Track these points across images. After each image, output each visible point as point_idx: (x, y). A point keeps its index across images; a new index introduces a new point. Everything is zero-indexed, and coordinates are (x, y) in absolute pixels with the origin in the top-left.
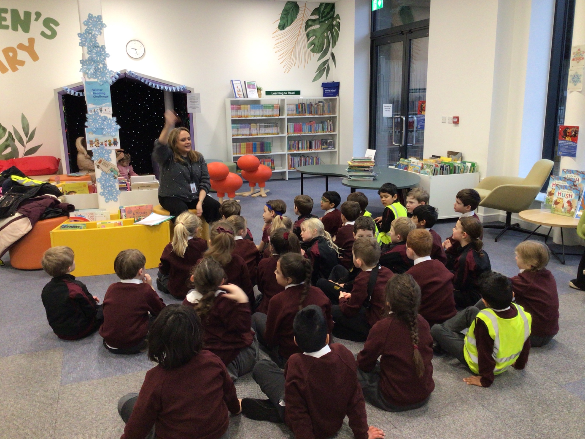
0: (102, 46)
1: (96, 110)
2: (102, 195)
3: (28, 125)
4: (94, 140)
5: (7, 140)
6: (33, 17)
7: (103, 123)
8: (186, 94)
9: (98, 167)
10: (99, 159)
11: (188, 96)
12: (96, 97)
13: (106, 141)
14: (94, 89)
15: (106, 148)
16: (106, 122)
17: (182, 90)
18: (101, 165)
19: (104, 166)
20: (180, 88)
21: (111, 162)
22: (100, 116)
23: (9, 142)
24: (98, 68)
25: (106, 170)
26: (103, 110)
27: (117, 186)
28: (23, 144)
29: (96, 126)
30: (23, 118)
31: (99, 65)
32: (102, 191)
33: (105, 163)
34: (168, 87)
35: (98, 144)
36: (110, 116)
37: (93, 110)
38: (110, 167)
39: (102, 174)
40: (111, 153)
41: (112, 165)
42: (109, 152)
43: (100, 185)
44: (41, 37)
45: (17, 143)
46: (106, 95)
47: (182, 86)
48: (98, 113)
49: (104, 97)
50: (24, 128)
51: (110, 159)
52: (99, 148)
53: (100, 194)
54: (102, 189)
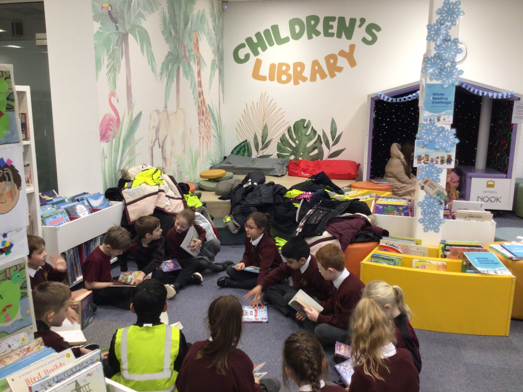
0: (455, 39)
1: (432, 119)
2: (421, 222)
3: (336, 129)
4: (423, 156)
5: (315, 143)
6: (358, 23)
7: (438, 135)
8: (513, 102)
9: (423, 188)
10: (426, 178)
11: (516, 104)
12: (436, 102)
13: (438, 158)
14: (434, 93)
15: (436, 165)
16: (442, 134)
17: (509, 97)
18: (426, 187)
19: (429, 188)
20: (507, 94)
21: (439, 183)
22: (436, 126)
23: (317, 144)
24: (445, 67)
25: (432, 192)
26: (442, 119)
27: (442, 213)
28: (329, 148)
29: (429, 138)
30: (333, 122)
31: (446, 63)
32: (422, 217)
33: (432, 184)
34: (492, 94)
35: (428, 160)
36: (448, 127)
37: (429, 119)
38: (436, 190)
39: (425, 197)
40: (441, 172)
41: (440, 187)
42: (440, 171)
43: (421, 210)
44: (362, 43)
45: (324, 146)
46: (449, 101)
47: (510, 92)
48: (434, 123)
49: (445, 103)
50: (331, 132)
51: (439, 179)
52: (427, 165)
53: (419, 221)
54: (422, 215)
